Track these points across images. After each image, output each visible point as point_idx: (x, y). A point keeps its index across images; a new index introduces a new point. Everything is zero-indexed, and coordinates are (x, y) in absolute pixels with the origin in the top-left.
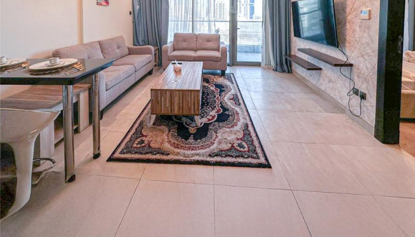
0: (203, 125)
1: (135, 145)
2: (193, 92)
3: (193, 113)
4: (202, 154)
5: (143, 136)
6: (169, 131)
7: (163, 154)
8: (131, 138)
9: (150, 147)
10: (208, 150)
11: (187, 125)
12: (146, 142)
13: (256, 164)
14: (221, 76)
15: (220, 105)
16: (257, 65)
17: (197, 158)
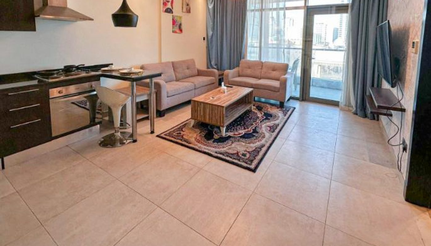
0: (227, 136)
1: (174, 134)
2: (219, 107)
3: (219, 124)
4: (212, 150)
5: (182, 131)
6: (200, 133)
7: (187, 142)
8: (174, 130)
9: (182, 137)
10: (217, 150)
11: (215, 132)
12: (182, 134)
13: (244, 167)
14: (279, 107)
15: (254, 128)
16: (335, 104)
17: (207, 151)
